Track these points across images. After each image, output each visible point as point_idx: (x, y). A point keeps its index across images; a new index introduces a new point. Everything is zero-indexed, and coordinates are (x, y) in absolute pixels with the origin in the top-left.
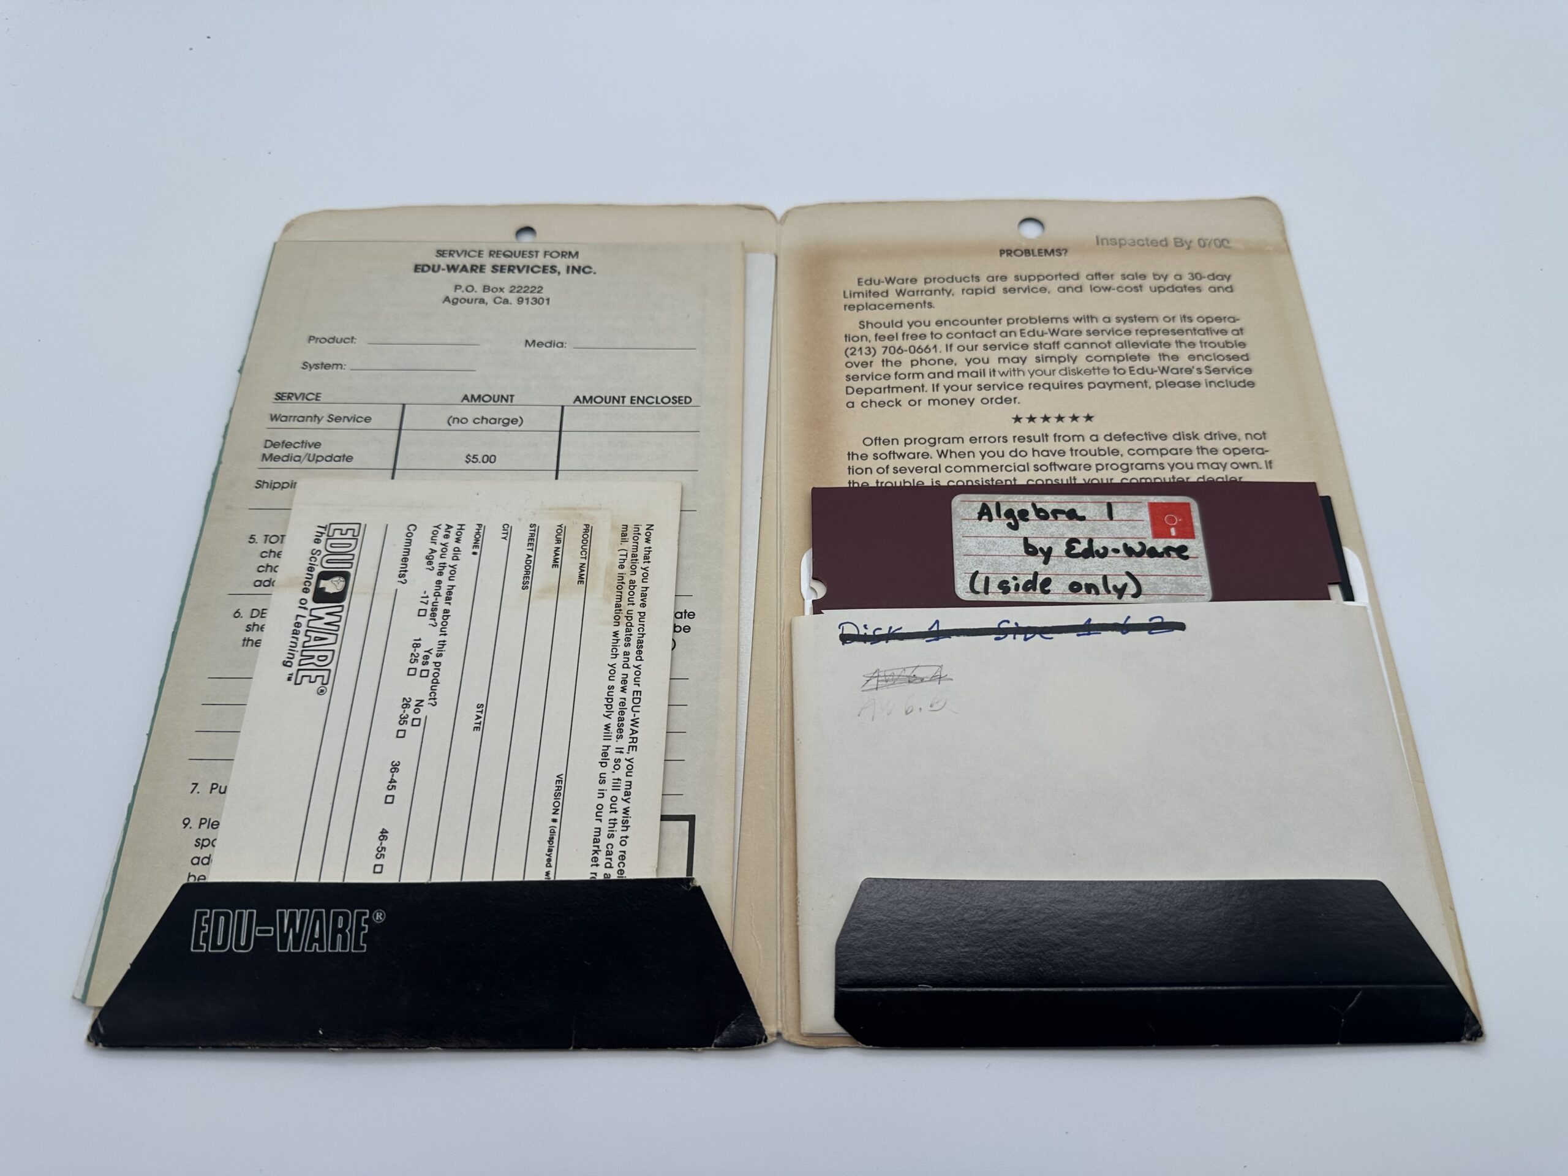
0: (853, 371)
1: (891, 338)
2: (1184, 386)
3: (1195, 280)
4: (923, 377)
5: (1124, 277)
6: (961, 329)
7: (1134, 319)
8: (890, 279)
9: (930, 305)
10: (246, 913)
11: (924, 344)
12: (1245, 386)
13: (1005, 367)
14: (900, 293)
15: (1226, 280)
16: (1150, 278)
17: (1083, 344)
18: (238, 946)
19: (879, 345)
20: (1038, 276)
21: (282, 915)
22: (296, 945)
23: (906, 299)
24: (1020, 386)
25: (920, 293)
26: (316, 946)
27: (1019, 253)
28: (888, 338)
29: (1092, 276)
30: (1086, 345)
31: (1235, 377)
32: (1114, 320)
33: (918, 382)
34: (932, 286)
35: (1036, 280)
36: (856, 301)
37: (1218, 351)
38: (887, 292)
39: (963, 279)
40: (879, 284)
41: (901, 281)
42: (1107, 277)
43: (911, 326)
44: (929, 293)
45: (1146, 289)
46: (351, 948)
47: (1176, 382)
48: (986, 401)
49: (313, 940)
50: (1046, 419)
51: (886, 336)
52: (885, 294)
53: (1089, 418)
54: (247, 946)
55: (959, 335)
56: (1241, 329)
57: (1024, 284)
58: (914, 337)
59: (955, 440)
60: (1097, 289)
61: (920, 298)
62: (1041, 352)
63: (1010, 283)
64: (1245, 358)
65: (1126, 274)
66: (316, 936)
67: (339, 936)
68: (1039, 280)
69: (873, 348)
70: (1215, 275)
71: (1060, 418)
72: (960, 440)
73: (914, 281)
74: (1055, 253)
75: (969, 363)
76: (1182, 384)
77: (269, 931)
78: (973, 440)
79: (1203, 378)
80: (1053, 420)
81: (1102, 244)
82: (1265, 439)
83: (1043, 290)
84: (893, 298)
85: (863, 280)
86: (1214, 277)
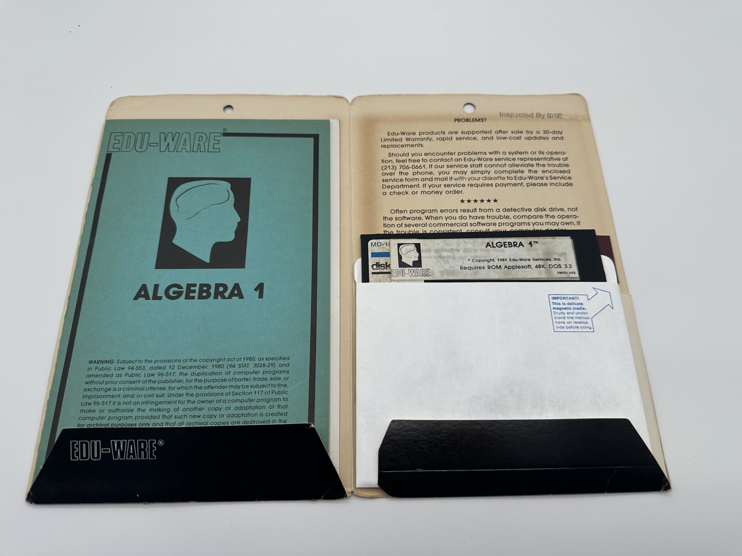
0: (386, 177)
1: (403, 161)
2: (540, 186)
3: (546, 134)
4: (418, 181)
5: (512, 132)
6: (437, 157)
7: (517, 153)
8: (403, 132)
9: (422, 146)
10: (95, 442)
11: (418, 164)
12: (568, 185)
13: (457, 176)
14: (408, 139)
15: (560, 134)
16: (525, 132)
17: (493, 165)
18: (94, 457)
19: (398, 165)
20: (472, 132)
21: (113, 443)
22: (122, 456)
23: (411, 143)
24: (463, 185)
25: (417, 139)
26: (131, 457)
27: (463, 120)
28: (402, 161)
29: (498, 132)
30: (494, 166)
31: (563, 181)
32: (507, 153)
33: (416, 183)
34: (423, 136)
35: (472, 134)
36: (387, 143)
37: (556, 168)
38: (401, 139)
39: (437, 133)
40: (398, 135)
41: (408, 134)
42: (504, 132)
43: (413, 156)
44: (421, 139)
45: (523, 138)
46: (148, 457)
47: (536, 183)
48: (448, 192)
49: (130, 454)
50: (476, 201)
51: (401, 161)
52: (400, 140)
53: (495, 201)
54: (98, 457)
55: (435, 160)
56: (567, 158)
57: (466, 136)
58: (414, 161)
59: (434, 211)
60: (500, 138)
61: (417, 142)
62: (473, 169)
63: (460, 135)
64: (568, 172)
65: (514, 131)
66: (131, 452)
67: (142, 452)
68: (473, 134)
69: (395, 166)
70: (555, 132)
71: (482, 201)
72: (436, 211)
73: (414, 134)
74: (481, 120)
75: (440, 174)
76: (539, 185)
77: (108, 450)
78: (442, 211)
79: (548, 181)
80: (479, 202)
81: (503, 116)
82: (577, 211)
83: (475, 138)
84: (404, 142)
85: (390, 133)
86: (554, 132)
